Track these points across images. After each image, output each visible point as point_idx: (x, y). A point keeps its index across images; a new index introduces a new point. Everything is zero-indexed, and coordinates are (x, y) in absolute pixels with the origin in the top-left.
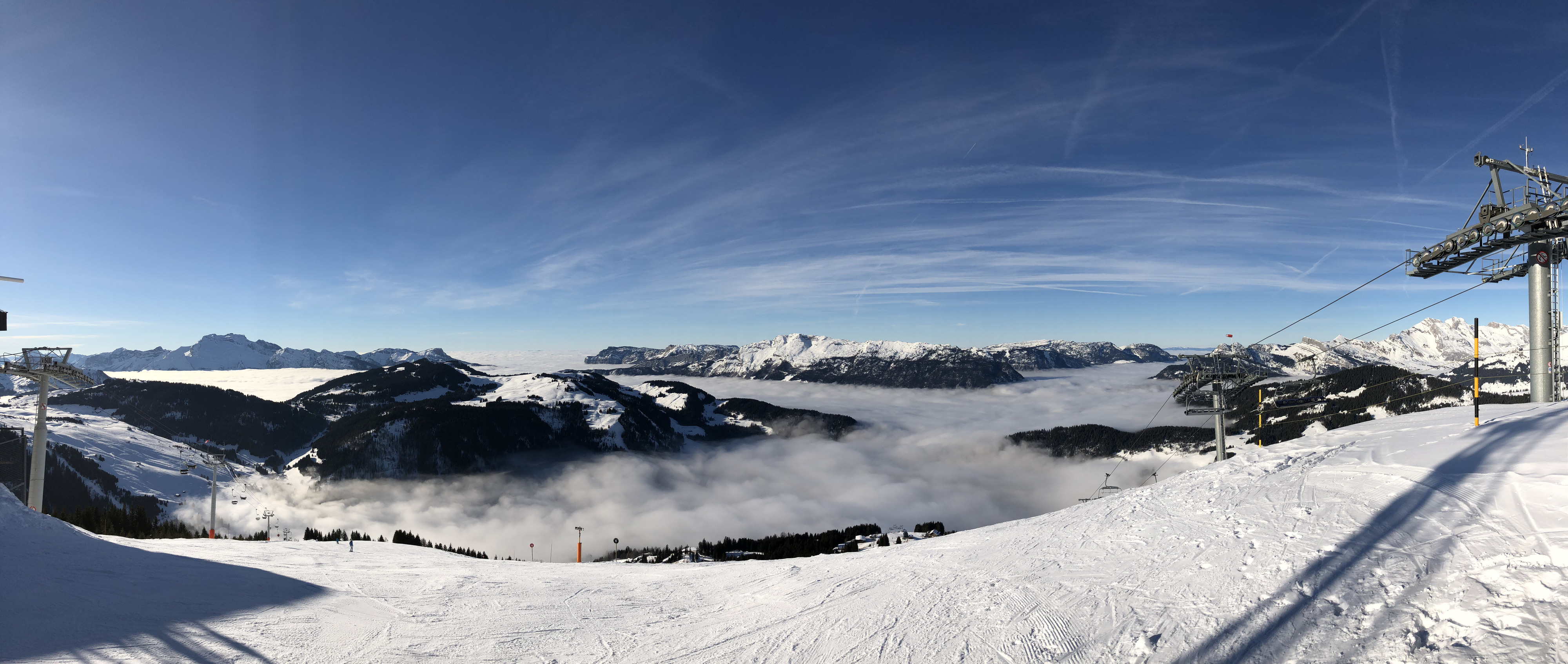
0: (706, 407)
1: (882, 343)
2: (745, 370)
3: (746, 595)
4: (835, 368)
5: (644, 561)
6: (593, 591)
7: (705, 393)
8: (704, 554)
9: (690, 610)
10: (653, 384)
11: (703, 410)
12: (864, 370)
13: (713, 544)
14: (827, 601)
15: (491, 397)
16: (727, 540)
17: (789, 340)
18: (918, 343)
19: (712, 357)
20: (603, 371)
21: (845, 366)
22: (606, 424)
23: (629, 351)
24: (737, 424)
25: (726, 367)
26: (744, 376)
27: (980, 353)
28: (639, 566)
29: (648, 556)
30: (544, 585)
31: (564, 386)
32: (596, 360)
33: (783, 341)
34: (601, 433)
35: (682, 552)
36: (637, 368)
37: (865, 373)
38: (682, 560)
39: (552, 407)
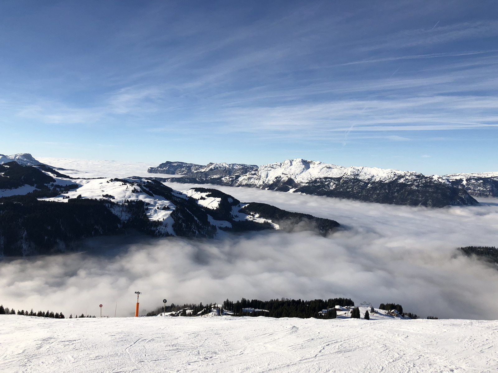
0: (233, 207)
1: (363, 169)
2: (261, 183)
3: (260, 344)
4: (326, 185)
5: (184, 314)
6: (148, 341)
7: (233, 198)
8: (227, 310)
9: (219, 353)
10: (197, 190)
11: (231, 210)
12: (348, 188)
13: (234, 303)
14: (319, 355)
15: (73, 195)
16: (244, 301)
17: (294, 163)
18: (390, 169)
19: (239, 173)
20: (161, 179)
21: (334, 184)
22: (162, 217)
23: (181, 165)
24: (254, 221)
25: (248, 180)
26: (261, 187)
27: (440, 180)
28: (181, 319)
29: (187, 310)
30: (110, 338)
31: (131, 188)
32: (157, 170)
33: (290, 164)
34: (158, 223)
35: (212, 308)
36: (185, 178)
37: (348, 190)
38: (211, 313)
39: (121, 204)
